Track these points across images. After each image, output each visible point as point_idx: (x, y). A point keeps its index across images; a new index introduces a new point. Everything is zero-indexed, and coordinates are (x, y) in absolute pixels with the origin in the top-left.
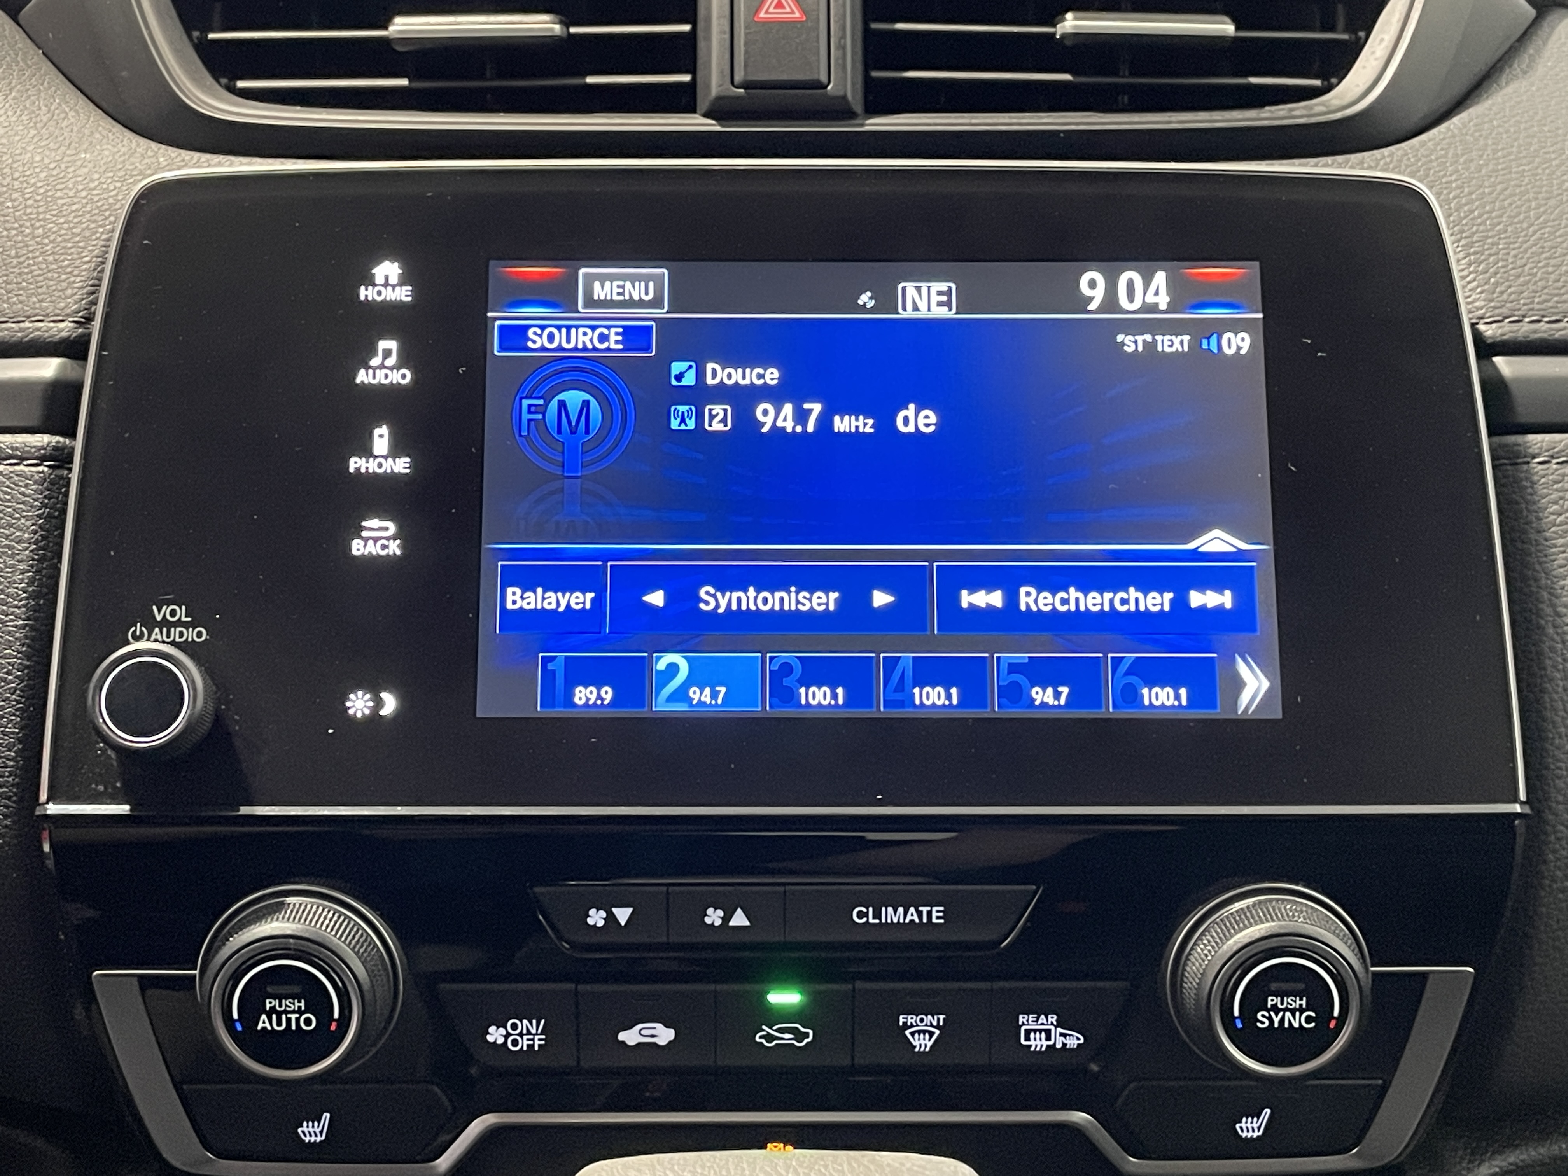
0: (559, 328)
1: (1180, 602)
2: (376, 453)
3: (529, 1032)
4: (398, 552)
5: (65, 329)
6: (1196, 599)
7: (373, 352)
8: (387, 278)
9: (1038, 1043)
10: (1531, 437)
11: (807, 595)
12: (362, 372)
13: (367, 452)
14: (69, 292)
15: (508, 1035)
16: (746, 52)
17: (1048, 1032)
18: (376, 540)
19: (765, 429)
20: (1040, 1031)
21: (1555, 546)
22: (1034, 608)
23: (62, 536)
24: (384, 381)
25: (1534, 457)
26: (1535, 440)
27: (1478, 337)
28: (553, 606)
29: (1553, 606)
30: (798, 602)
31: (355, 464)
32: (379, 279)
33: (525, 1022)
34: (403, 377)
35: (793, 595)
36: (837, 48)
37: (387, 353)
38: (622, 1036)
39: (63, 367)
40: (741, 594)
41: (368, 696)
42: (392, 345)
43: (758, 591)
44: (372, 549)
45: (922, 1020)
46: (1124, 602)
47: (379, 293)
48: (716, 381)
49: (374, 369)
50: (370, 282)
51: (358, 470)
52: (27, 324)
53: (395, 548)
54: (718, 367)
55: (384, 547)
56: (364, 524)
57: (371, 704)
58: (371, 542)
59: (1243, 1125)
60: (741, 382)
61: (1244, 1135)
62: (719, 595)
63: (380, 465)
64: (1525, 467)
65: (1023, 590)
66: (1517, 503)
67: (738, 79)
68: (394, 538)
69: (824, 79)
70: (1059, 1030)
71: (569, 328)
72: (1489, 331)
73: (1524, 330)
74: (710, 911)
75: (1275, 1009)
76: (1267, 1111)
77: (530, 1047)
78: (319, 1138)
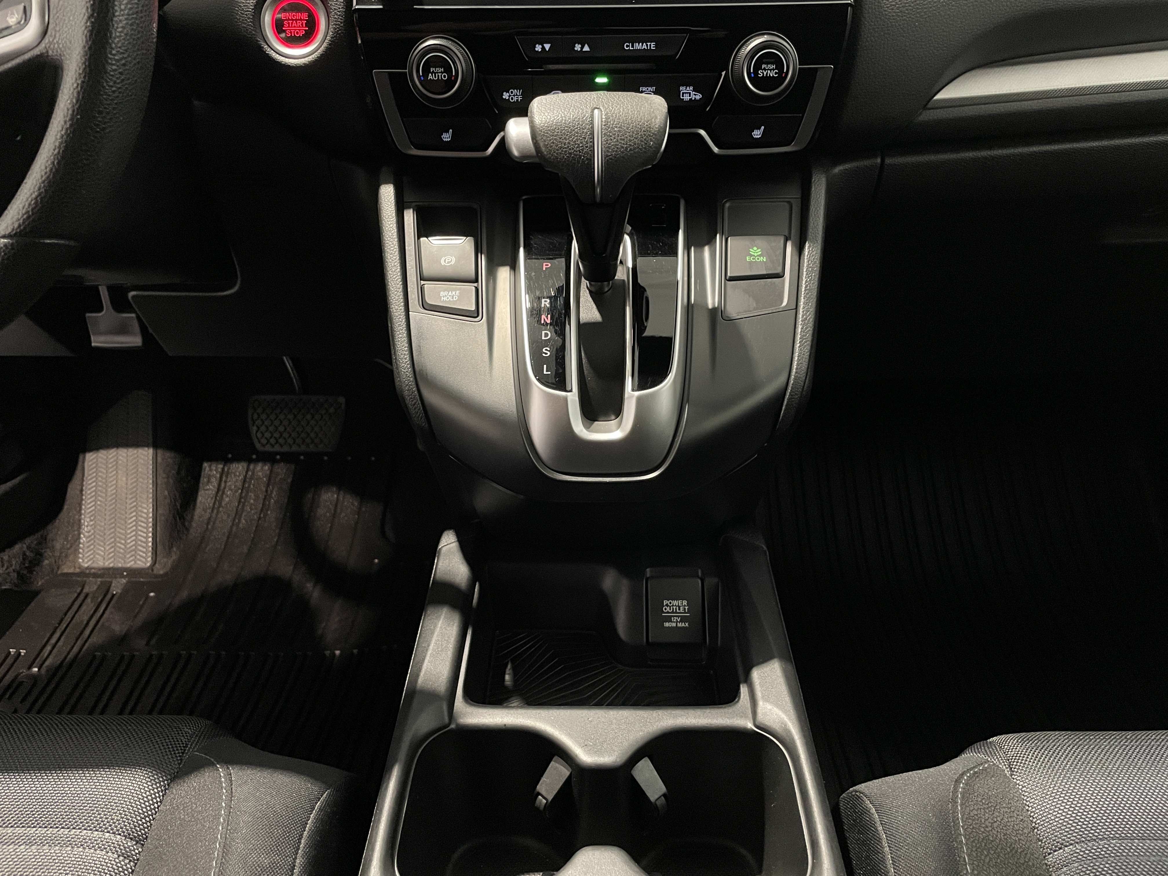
3: (517, 95)
9: (686, 98)
15: (510, 96)
17: (690, 93)
20: (687, 93)
33: (515, 90)
45: (648, 89)
59: (755, 133)
61: (755, 137)
70: (694, 93)
74: (576, 45)
75: (765, 69)
76: (763, 127)
77: (517, 100)
78: (449, 140)
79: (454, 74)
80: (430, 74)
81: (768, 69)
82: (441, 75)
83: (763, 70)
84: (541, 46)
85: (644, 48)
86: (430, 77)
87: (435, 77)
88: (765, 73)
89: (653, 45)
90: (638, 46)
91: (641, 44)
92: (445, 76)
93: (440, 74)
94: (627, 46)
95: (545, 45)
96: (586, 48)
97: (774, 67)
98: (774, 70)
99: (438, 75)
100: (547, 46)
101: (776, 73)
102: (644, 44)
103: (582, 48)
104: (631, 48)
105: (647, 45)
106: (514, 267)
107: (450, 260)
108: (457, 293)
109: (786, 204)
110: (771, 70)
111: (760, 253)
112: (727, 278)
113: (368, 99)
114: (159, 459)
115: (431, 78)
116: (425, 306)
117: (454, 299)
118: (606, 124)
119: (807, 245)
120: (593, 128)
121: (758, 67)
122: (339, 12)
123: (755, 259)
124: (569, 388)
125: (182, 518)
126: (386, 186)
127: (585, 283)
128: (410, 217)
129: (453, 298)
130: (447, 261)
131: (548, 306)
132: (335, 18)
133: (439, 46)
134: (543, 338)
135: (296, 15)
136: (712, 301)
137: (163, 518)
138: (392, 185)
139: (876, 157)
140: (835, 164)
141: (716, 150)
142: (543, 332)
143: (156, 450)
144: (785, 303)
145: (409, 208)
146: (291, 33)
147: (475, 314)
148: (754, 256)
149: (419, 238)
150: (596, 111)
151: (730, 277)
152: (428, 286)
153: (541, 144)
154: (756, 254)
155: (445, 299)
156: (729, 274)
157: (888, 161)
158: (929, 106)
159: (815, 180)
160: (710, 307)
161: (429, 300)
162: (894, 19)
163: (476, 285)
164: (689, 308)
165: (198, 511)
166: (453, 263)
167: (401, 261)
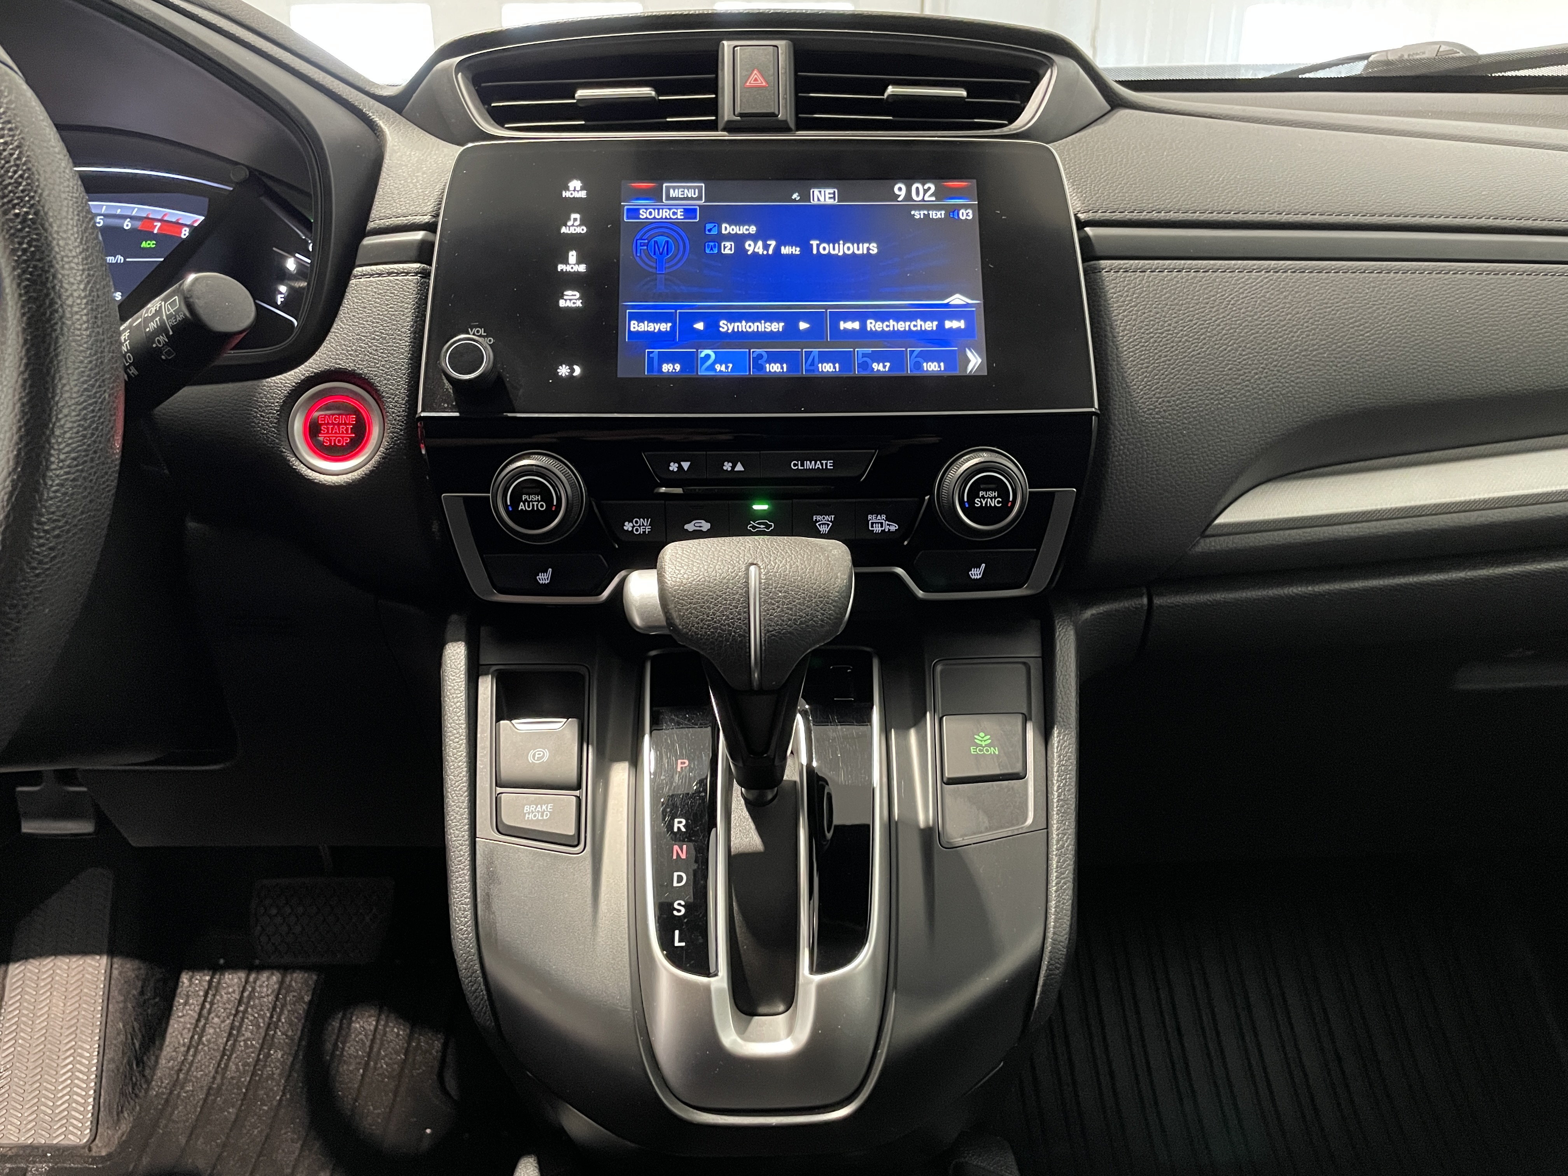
0: (654, 209)
1: (941, 326)
2: (570, 262)
3: (643, 525)
4: (581, 305)
5: (427, 219)
6: (948, 324)
7: (569, 219)
8: (575, 188)
9: (877, 529)
10: (1102, 262)
11: (769, 324)
12: (564, 227)
13: (566, 262)
14: (429, 204)
15: (634, 527)
16: (741, 100)
17: (882, 523)
18: (570, 300)
19: (749, 253)
20: (878, 523)
21: (1113, 307)
22: (874, 329)
23: (426, 308)
24: (574, 232)
25: (1103, 269)
26: (1104, 263)
27: (1078, 220)
28: (652, 329)
29: (1111, 332)
30: (765, 328)
31: (561, 267)
32: (571, 188)
33: (642, 520)
34: (583, 230)
35: (763, 324)
36: (783, 99)
37: (575, 220)
38: (686, 527)
39: (426, 235)
40: (739, 324)
41: (568, 367)
42: (578, 216)
43: (747, 323)
44: (569, 304)
45: (824, 518)
46: (915, 326)
47: (572, 194)
48: (727, 232)
49: (569, 227)
50: (567, 189)
51: (562, 270)
52: (409, 217)
53: (579, 304)
54: (727, 226)
55: (574, 303)
56: (565, 293)
57: (569, 371)
58: (568, 301)
59: (973, 572)
60: (738, 232)
61: (973, 577)
62: (729, 324)
63: (572, 268)
64: (1099, 274)
65: (869, 321)
66: (1095, 289)
67: (736, 113)
68: (578, 299)
69: (777, 112)
70: (887, 522)
71: (659, 210)
72: (1082, 216)
73: (1099, 216)
74: (726, 463)
75: (983, 497)
76: (984, 565)
77: (644, 532)
78: (547, 582)
79: (555, 503)
80: (522, 503)
81: (988, 497)
82: (537, 505)
83: (980, 498)
84: (677, 465)
85: (818, 468)
86: (521, 507)
87: (529, 507)
88: (984, 503)
89: (830, 465)
90: (809, 465)
91: (813, 462)
92: (542, 506)
93: (535, 503)
94: (795, 465)
95: (682, 463)
96: (739, 467)
97: (996, 494)
98: (995, 498)
99: (533, 505)
100: (686, 465)
101: (999, 502)
102: (818, 462)
103: (733, 467)
104: (800, 468)
105: (822, 464)
106: (635, 761)
107: (542, 753)
108: (549, 807)
109: (1020, 665)
110: (991, 498)
111: (990, 741)
112: (945, 780)
113: (435, 528)
114: (115, 973)
115: (523, 508)
116: (501, 829)
117: (545, 818)
118: (765, 588)
119: (1056, 732)
120: (747, 592)
121: (973, 493)
122: (399, 416)
123: (983, 750)
124: (712, 970)
125: (140, 1062)
126: (454, 644)
127: (737, 790)
128: (487, 687)
129: (542, 816)
130: (537, 756)
131: (683, 829)
132: (394, 424)
133: (534, 467)
134: (675, 884)
135: (339, 418)
136: (923, 817)
137: (112, 1066)
138: (463, 643)
139: (1141, 596)
140: (1087, 605)
141: (920, 594)
142: (676, 874)
143: (112, 959)
144: (1030, 821)
145: (486, 674)
146: (330, 441)
147: (574, 841)
148: (981, 746)
149: (498, 720)
150: (752, 568)
151: (949, 779)
152: (508, 797)
153: (675, 615)
154: (983, 744)
155: (531, 816)
156: (947, 775)
157: (1157, 601)
158: (1208, 532)
159: (1059, 635)
160: (922, 824)
161: (508, 819)
162: (1153, 427)
163: (577, 793)
164: (891, 826)
165: (167, 1051)
166: (545, 759)
167: (470, 758)
